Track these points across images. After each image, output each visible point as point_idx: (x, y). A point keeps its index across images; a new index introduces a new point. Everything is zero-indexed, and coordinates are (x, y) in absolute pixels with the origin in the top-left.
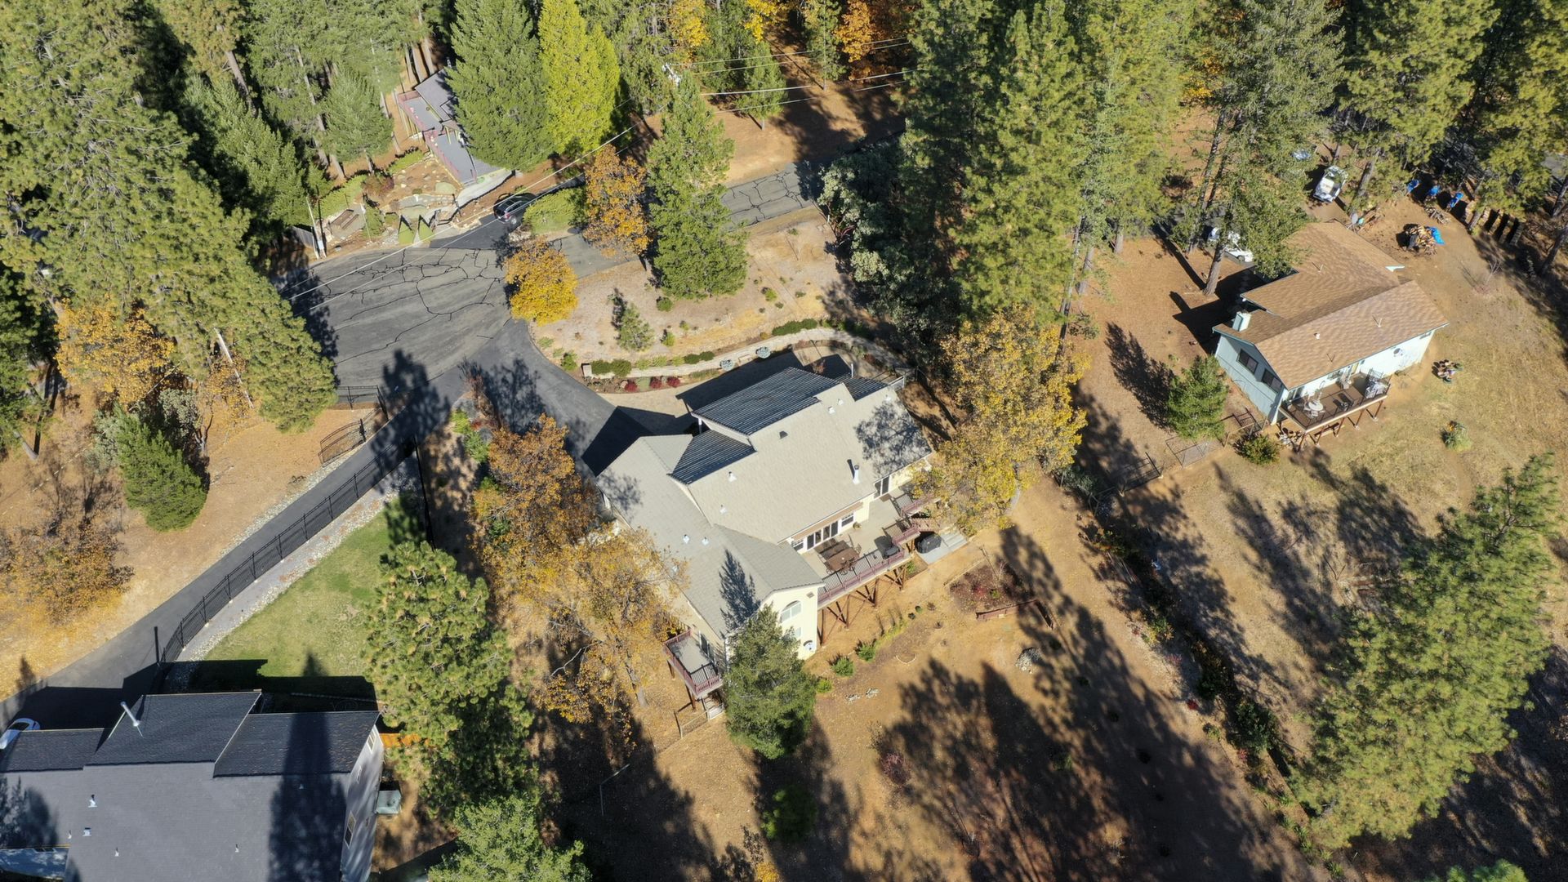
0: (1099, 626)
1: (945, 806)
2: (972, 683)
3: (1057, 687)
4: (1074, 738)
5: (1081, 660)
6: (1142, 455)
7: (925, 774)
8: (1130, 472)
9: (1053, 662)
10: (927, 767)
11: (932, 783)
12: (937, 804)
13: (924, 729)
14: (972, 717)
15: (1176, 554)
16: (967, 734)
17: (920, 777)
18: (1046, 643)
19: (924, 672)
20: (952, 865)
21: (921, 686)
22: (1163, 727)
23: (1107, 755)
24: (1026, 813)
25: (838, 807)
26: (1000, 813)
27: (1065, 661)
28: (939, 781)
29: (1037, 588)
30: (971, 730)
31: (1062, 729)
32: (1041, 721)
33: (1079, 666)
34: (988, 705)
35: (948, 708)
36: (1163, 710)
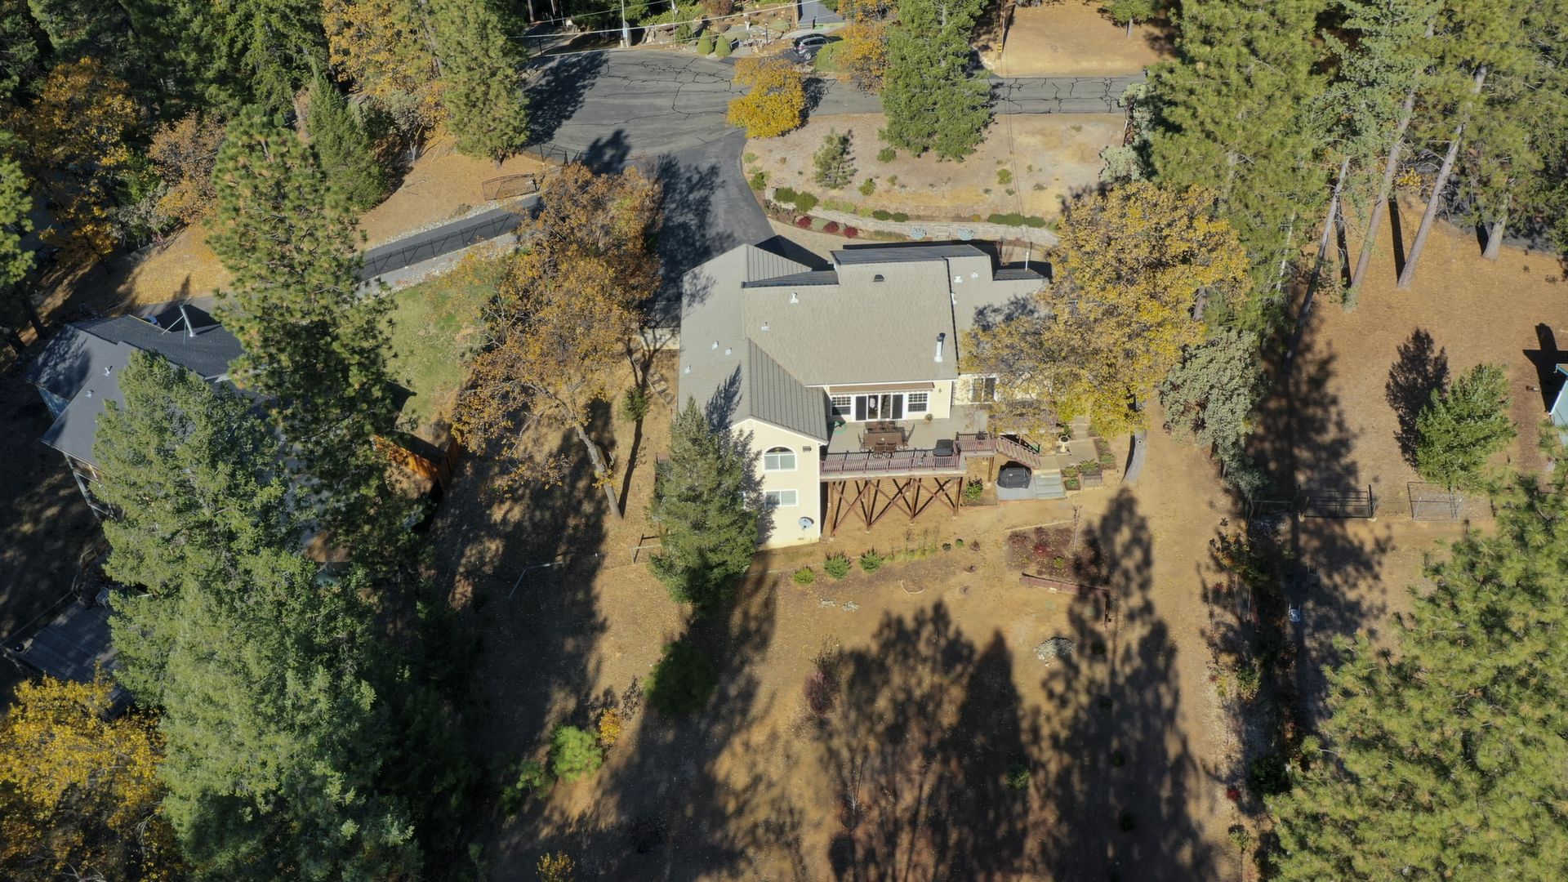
0: (1171, 653)
1: (852, 760)
2: (970, 647)
3: (1071, 695)
4: (1053, 763)
5: (1121, 680)
6: (1363, 487)
7: (853, 715)
8: (1331, 499)
9: (1084, 667)
10: (859, 709)
11: (854, 729)
12: (845, 754)
13: (882, 668)
14: (946, 682)
15: (1333, 614)
16: (928, 697)
17: (845, 717)
18: (1089, 642)
19: (922, 611)
20: (818, 825)
21: (910, 624)
22: (1178, 802)
23: (1081, 798)
24: (939, 813)
25: (739, 705)
26: (908, 798)
27: (1101, 672)
28: (862, 731)
29: (1117, 578)
30: (936, 695)
31: (1046, 744)
32: (1025, 724)
33: (1113, 685)
34: (972, 677)
35: (925, 660)
36: (1191, 782)
